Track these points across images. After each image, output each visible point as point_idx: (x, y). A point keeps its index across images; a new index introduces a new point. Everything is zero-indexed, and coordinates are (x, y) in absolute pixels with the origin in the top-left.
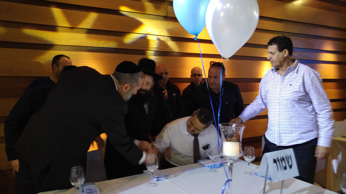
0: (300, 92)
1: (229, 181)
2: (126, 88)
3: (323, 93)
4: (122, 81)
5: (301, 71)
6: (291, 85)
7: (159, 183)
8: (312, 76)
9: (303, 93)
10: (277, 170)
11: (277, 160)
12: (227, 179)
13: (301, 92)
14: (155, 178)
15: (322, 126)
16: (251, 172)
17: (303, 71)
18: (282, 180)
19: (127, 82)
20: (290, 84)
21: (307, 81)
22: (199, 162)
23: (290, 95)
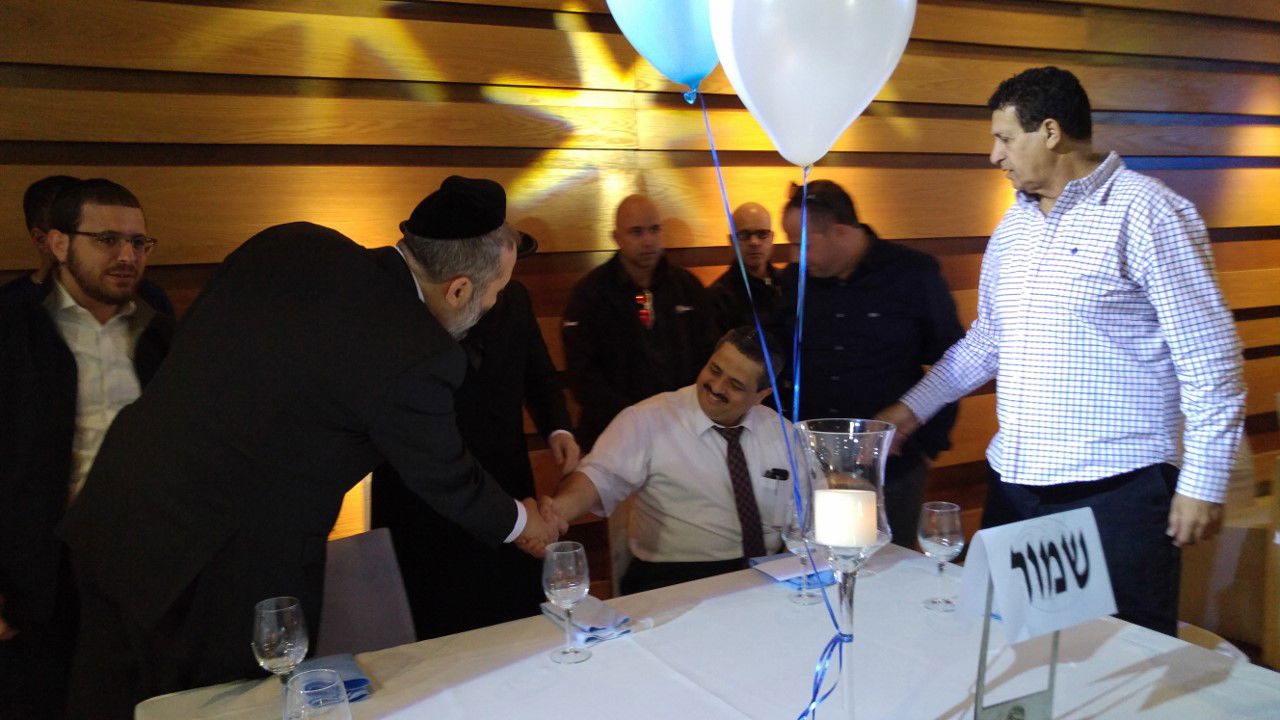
0: (1106, 279)
1: (838, 640)
2: (458, 293)
3: (1204, 286)
4: (441, 271)
5: (1119, 197)
6: (1075, 251)
7: (596, 648)
8: (1161, 215)
9: (1118, 282)
10: (1026, 593)
11: (1025, 555)
12: (833, 633)
13: (1111, 280)
14: (583, 631)
15: (1194, 419)
16: (950, 600)
17: (1126, 197)
18: (1055, 629)
19: (459, 273)
20: (1073, 247)
21: (1142, 237)
22: (756, 564)
23: (1069, 287)
